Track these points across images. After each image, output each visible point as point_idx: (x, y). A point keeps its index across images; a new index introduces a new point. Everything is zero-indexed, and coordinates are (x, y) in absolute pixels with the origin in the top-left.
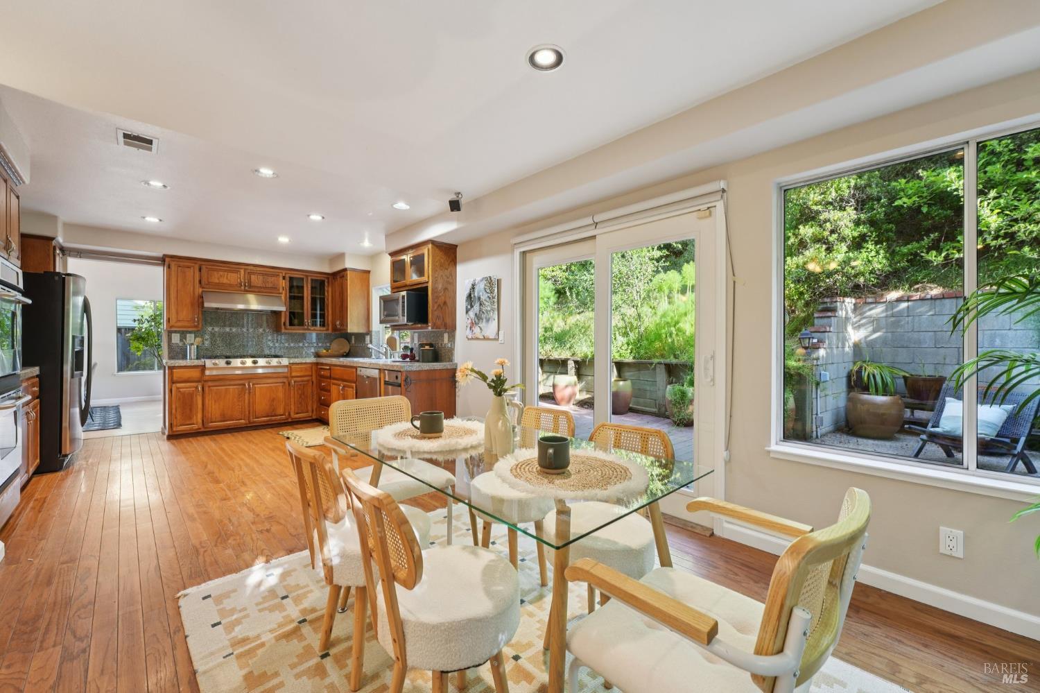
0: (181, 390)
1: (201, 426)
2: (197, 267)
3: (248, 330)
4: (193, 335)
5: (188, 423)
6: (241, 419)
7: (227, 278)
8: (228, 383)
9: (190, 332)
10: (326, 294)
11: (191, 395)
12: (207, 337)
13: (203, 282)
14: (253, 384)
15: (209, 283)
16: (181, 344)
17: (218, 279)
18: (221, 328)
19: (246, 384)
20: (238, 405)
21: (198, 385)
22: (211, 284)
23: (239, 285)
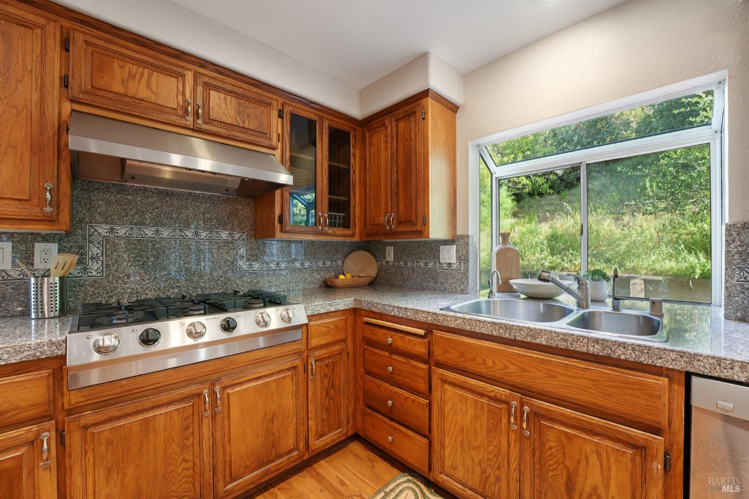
3: (196, 234)
4: (55, 247)
7: (148, 86)
9: (45, 239)
10: (352, 161)
11: (9, 474)
12: (95, 250)
14: (224, 388)
15: (96, 89)
16: (15, 274)
17: (124, 82)
18: (132, 229)
19: (206, 392)
20: (184, 460)
21: (38, 434)
22: (97, 92)
23: (180, 113)
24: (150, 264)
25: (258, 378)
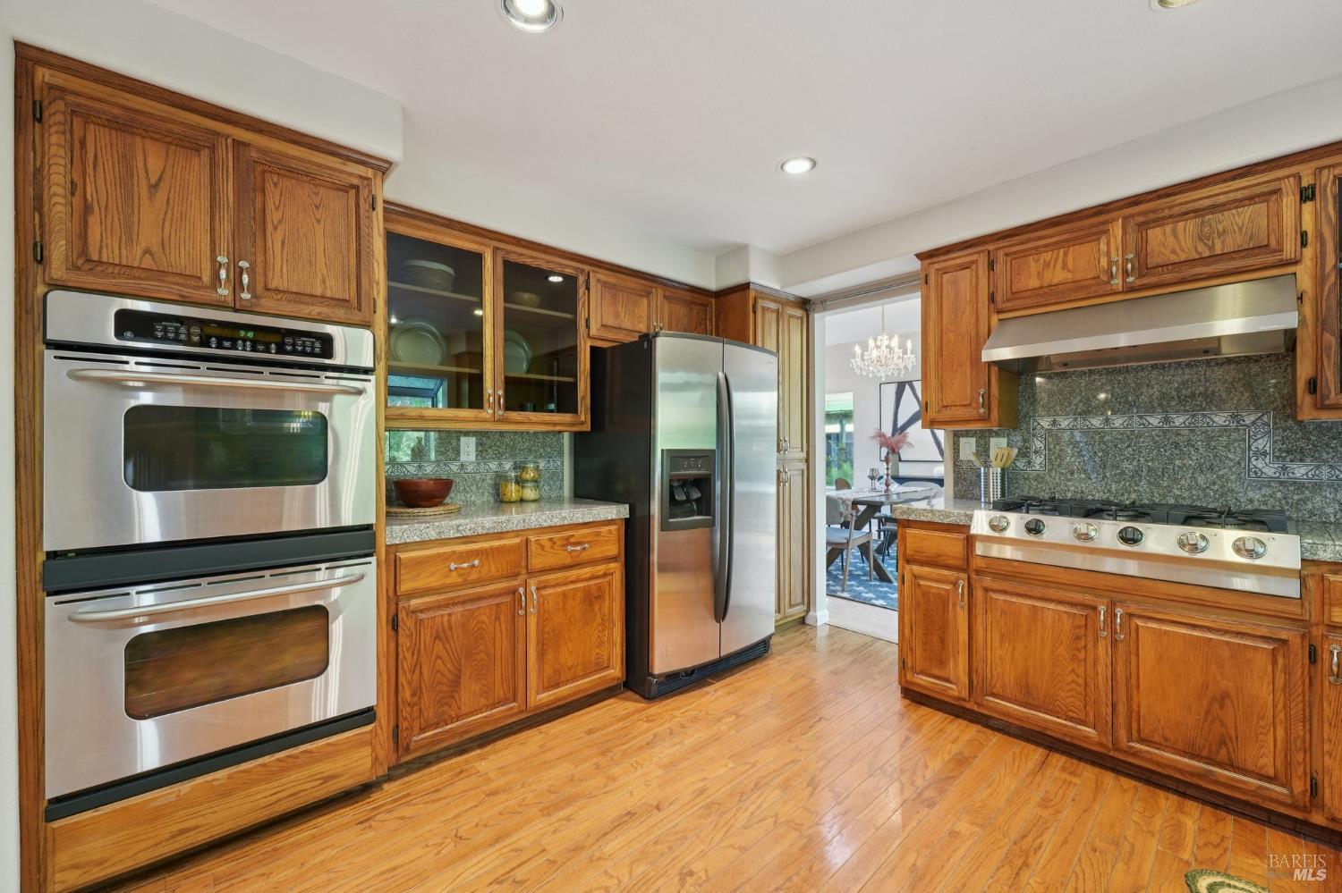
0: (922, 583)
1: (965, 694)
2: (983, 261)
3: (1166, 419)
4: (1005, 440)
5: (937, 672)
6: (1083, 723)
7: (1065, 266)
8: (1038, 591)
11: (943, 600)
12: (1038, 444)
13: (999, 298)
14: (1128, 615)
15: (1015, 295)
16: (977, 463)
17: (1040, 275)
18: (1075, 419)
19: (1102, 609)
20: (1073, 670)
21: (958, 579)
22: (1019, 295)
23: (1104, 278)
24: (1097, 459)
25: (1194, 627)
